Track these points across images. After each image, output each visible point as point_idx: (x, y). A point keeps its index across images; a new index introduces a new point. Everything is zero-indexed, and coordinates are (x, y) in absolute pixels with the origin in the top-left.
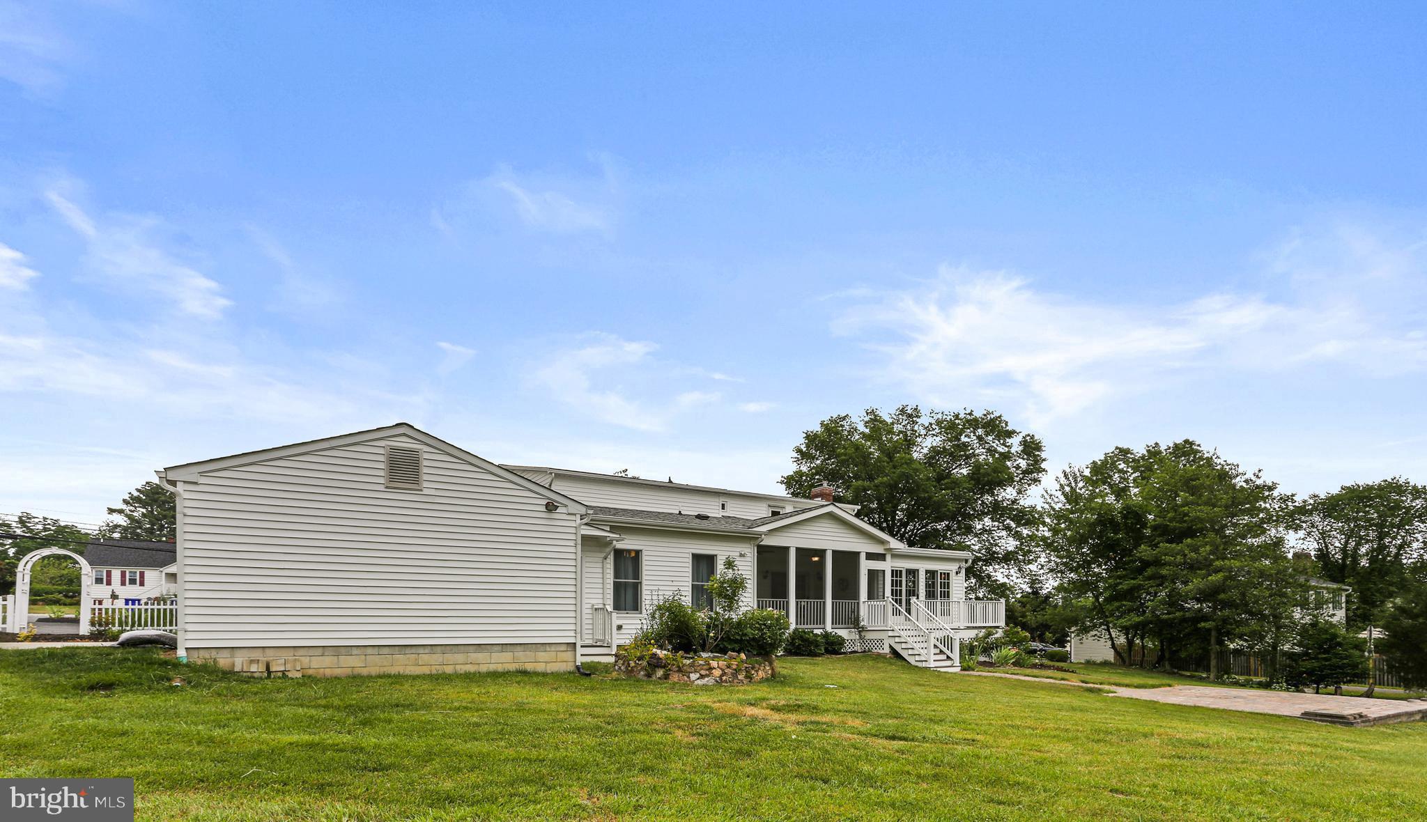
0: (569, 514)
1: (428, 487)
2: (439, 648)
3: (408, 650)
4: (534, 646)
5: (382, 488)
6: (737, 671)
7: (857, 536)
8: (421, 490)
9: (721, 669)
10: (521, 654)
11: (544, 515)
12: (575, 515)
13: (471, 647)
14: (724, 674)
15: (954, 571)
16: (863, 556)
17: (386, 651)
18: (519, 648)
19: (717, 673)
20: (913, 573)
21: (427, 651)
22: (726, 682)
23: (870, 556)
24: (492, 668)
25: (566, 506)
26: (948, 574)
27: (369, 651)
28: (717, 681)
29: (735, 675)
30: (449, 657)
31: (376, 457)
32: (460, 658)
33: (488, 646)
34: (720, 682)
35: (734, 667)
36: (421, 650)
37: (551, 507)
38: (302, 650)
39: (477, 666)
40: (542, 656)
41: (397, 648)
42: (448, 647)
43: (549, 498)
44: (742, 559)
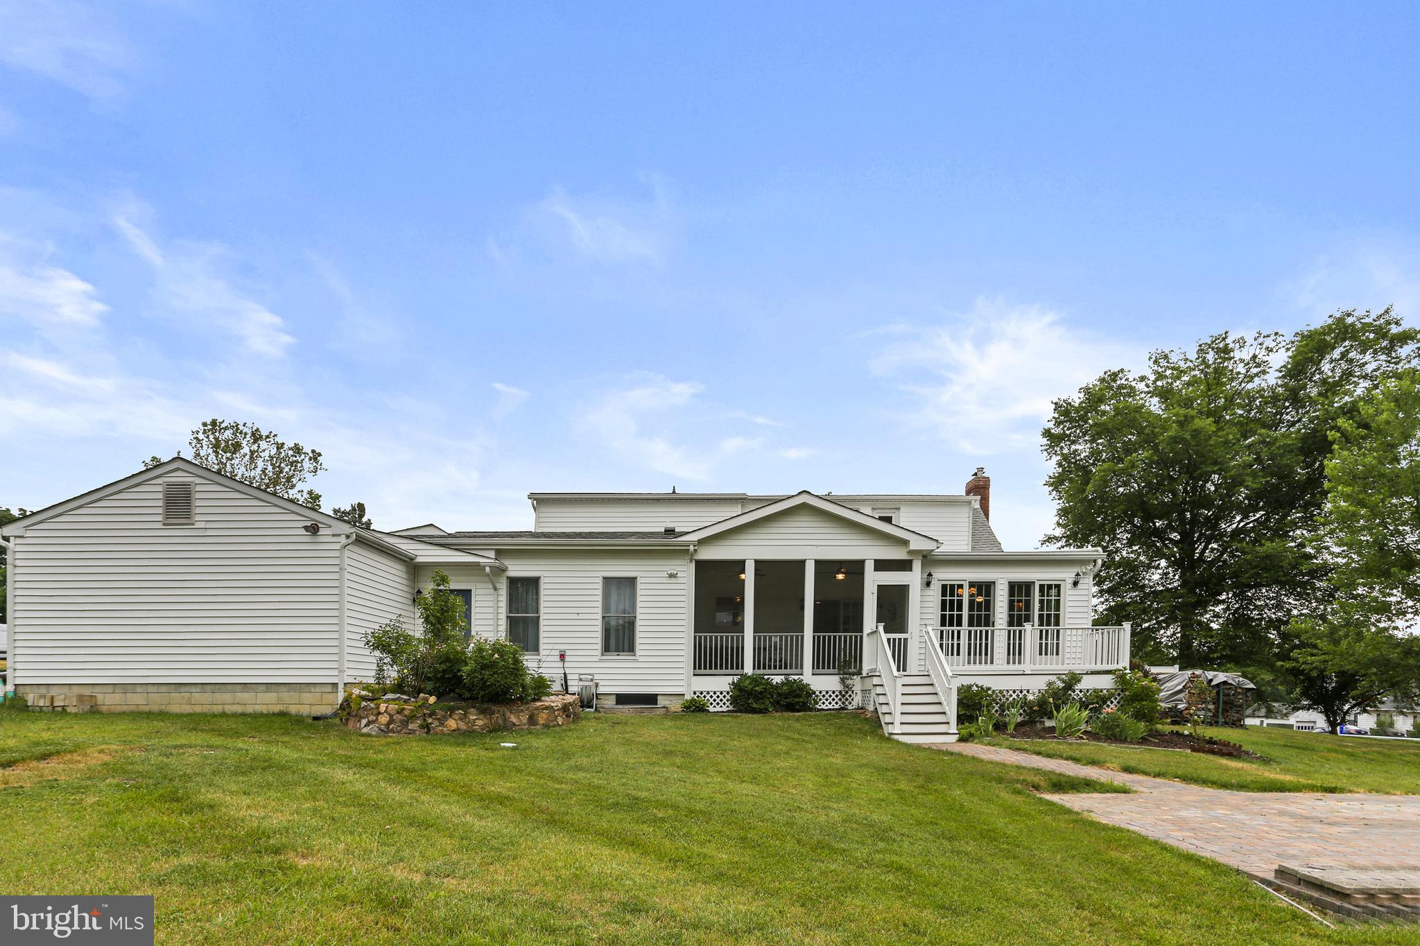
0: (334, 535)
1: (199, 520)
2: (209, 686)
3: (183, 689)
4: (298, 686)
5: (160, 526)
6: (412, 718)
7: (855, 537)
8: (193, 524)
9: (389, 714)
10: (285, 695)
11: (308, 539)
12: (339, 535)
13: (238, 687)
14: (391, 721)
15: (1070, 581)
16: (869, 566)
17: (164, 689)
18: (283, 688)
19: (384, 719)
20: (985, 588)
21: (198, 690)
22: (392, 729)
23: (881, 565)
24: (258, 708)
25: (330, 527)
26: (1058, 587)
27: (151, 689)
28: (382, 731)
29: (405, 723)
30: (218, 697)
31: (154, 493)
32: (227, 697)
33: (254, 686)
34: (386, 731)
35: (406, 712)
36: (193, 689)
37: (313, 529)
38: (98, 687)
39: (243, 706)
40: (307, 697)
41: (173, 686)
42: (217, 686)
43: (313, 520)
44: (673, 580)
